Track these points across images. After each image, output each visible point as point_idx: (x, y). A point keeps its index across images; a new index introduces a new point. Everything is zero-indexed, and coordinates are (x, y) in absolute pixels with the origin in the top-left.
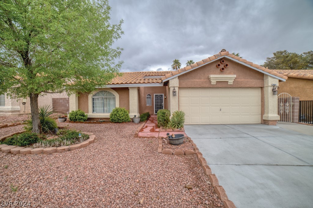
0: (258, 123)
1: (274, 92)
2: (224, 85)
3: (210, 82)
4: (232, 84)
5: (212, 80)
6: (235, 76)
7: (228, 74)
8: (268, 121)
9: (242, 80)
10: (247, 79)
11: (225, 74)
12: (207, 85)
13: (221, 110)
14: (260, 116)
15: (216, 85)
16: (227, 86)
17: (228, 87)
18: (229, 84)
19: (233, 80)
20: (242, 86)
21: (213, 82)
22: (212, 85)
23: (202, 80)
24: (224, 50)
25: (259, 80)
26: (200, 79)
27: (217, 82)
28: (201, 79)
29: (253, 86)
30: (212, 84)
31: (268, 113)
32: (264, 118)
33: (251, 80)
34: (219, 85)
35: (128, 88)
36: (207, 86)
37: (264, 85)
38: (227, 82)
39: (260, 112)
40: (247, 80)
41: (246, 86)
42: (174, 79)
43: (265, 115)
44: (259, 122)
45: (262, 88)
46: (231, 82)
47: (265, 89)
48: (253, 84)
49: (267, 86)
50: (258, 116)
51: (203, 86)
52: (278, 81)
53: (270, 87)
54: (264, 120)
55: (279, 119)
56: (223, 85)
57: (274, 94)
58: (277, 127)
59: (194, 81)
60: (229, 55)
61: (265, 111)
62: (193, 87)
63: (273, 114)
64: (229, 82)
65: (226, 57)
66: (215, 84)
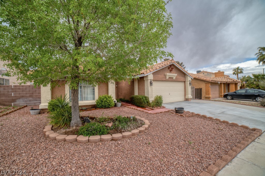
1: (190, 84)
3: (166, 77)
6: (176, 75)
7: (173, 73)
8: (188, 99)
12: (164, 79)
14: (184, 97)
15: (168, 79)
17: (173, 81)
20: (178, 80)
25: (183, 77)
26: (161, 75)
27: (169, 77)
31: (188, 95)
32: (186, 98)
36: (164, 80)
37: (185, 80)
38: (173, 78)
39: (184, 95)
40: (180, 77)
41: (180, 81)
42: (151, 75)
43: (187, 96)
44: (183, 100)
45: (185, 82)
46: (174, 78)
47: (186, 82)
49: (187, 81)
51: (162, 79)
52: (191, 79)
54: (186, 99)
55: (192, 98)
56: (171, 80)
57: (190, 85)
58: (192, 101)
59: (158, 76)
61: (186, 94)
62: (158, 80)
63: (190, 96)
65: (174, 64)
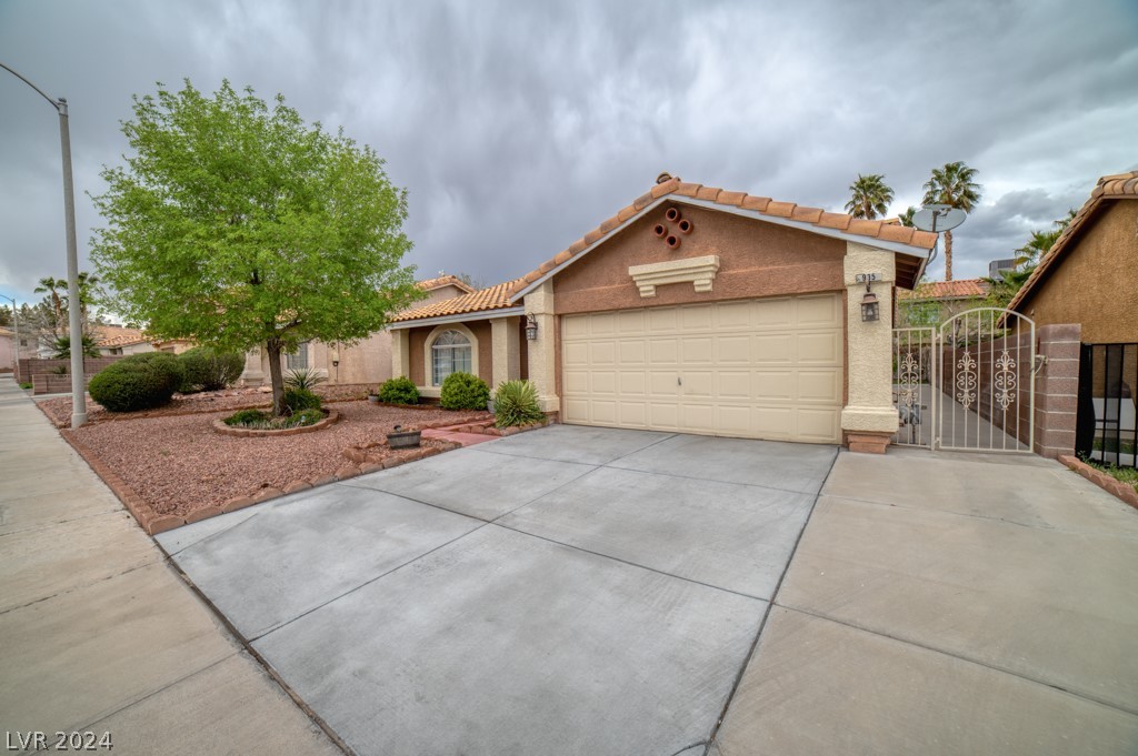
0: (829, 440)
1: (866, 307)
2: (682, 296)
3: (636, 289)
4: (709, 288)
5: (638, 284)
7: (699, 255)
9: (753, 269)
10: (773, 263)
11: (687, 256)
12: (628, 302)
13: (680, 384)
15: (657, 296)
16: (693, 300)
17: (698, 300)
18: (697, 289)
19: (711, 275)
20: (750, 292)
21: (646, 289)
22: (644, 298)
23: (617, 286)
24: (664, 177)
25: (819, 264)
26: (611, 282)
27: (657, 287)
28: (614, 283)
29: (794, 289)
30: (642, 295)
33: (787, 267)
34: (667, 298)
35: (488, 320)
36: (628, 305)
38: (691, 283)
39: (838, 397)
40: (771, 267)
41: (766, 293)
44: (832, 437)
45: (844, 295)
46: (703, 283)
48: (795, 280)
50: (831, 413)
51: (616, 304)
52: (890, 259)
53: (855, 288)
54: (843, 431)
56: (677, 297)
57: (864, 317)
59: (593, 292)
60: (680, 191)
63: (861, 409)
64: (696, 283)
65: (673, 198)
66: (653, 293)
